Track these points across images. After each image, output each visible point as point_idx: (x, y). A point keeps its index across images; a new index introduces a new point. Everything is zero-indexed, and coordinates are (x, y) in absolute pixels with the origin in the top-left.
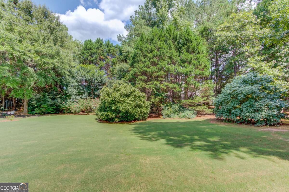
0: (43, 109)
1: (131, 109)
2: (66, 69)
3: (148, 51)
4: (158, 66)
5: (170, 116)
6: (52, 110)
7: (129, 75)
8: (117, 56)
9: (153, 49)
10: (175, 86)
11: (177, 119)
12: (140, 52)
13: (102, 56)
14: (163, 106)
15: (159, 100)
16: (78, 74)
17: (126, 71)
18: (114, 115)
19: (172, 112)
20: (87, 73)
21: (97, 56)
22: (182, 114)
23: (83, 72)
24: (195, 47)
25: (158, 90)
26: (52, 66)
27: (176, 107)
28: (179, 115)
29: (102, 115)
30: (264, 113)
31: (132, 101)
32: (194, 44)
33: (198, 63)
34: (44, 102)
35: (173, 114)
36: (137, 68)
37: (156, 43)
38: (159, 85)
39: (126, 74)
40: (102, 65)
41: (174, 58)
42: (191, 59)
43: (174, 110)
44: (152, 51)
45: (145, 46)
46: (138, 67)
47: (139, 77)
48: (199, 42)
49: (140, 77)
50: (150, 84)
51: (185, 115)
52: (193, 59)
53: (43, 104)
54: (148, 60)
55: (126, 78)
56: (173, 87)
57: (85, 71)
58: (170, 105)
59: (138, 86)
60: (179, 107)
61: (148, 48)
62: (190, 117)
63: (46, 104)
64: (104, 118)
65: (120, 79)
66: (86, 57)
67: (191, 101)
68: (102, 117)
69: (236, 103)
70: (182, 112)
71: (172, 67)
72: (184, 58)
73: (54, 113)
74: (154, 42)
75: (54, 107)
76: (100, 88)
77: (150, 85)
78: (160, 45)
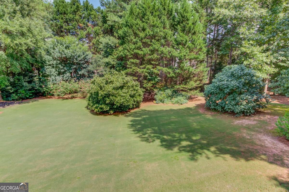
0: (21, 95)
1: (125, 101)
2: (42, 48)
3: (139, 28)
4: (151, 48)
5: (163, 101)
6: (31, 94)
7: (117, 51)
8: (100, 24)
9: (145, 26)
10: (168, 70)
11: (170, 105)
12: (130, 31)
13: (81, 23)
14: (156, 91)
15: (152, 85)
16: (54, 49)
17: (114, 47)
18: (108, 107)
19: (165, 97)
20: (66, 48)
21: (75, 24)
22: (175, 100)
23: (61, 47)
24: (191, 26)
25: (151, 74)
26: (25, 47)
27: (169, 92)
28: (172, 100)
29: (96, 108)
30: (242, 107)
31: (126, 93)
32: (190, 22)
33: (193, 46)
34: (20, 87)
35: (166, 99)
36: (128, 50)
37: (148, 20)
38: (152, 69)
39: (113, 51)
40: (83, 35)
41: (169, 38)
42: (186, 41)
43: (167, 95)
44: (144, 30)
45: (136, 22)
46: (128, 48)
47: (130, 60)
48: (195, 20)
49: (132, 60)
50: (143, 68)
51: (178, 101)
52: (188, 41)
53: (19, 89)
54: (140, 41)
55: (114, 55)
56: (167, 72)
57: (63, 45)
58: (163, 90)
59: (129, 70)
60: (172, 92)
61: (140, 25)
62: (182, 103)
63: (23, 89)
64: (98, 111)
65: (107, 57)
66: (60, 25)
67: (185, 86)
68: (96, 109)
69: (223, 95)
70: (175, 97)
71: (166, 50)
72: (180, 40)
73: (34, 98)
74: (146, 17)
75: (33, 91)
76: (84, 66)
77: (142, 70)
78: (153, 22)
